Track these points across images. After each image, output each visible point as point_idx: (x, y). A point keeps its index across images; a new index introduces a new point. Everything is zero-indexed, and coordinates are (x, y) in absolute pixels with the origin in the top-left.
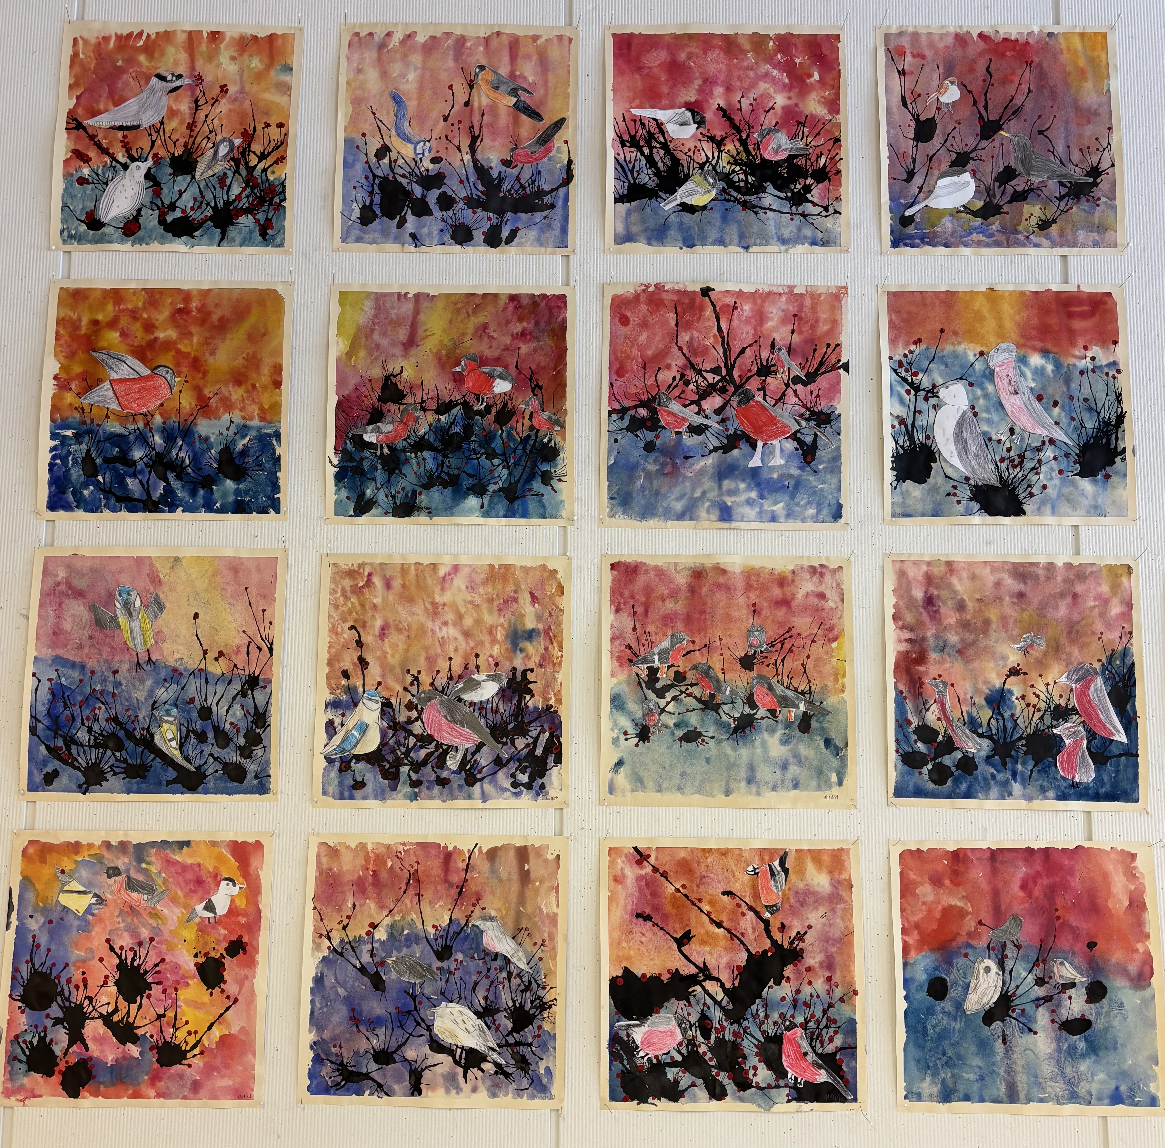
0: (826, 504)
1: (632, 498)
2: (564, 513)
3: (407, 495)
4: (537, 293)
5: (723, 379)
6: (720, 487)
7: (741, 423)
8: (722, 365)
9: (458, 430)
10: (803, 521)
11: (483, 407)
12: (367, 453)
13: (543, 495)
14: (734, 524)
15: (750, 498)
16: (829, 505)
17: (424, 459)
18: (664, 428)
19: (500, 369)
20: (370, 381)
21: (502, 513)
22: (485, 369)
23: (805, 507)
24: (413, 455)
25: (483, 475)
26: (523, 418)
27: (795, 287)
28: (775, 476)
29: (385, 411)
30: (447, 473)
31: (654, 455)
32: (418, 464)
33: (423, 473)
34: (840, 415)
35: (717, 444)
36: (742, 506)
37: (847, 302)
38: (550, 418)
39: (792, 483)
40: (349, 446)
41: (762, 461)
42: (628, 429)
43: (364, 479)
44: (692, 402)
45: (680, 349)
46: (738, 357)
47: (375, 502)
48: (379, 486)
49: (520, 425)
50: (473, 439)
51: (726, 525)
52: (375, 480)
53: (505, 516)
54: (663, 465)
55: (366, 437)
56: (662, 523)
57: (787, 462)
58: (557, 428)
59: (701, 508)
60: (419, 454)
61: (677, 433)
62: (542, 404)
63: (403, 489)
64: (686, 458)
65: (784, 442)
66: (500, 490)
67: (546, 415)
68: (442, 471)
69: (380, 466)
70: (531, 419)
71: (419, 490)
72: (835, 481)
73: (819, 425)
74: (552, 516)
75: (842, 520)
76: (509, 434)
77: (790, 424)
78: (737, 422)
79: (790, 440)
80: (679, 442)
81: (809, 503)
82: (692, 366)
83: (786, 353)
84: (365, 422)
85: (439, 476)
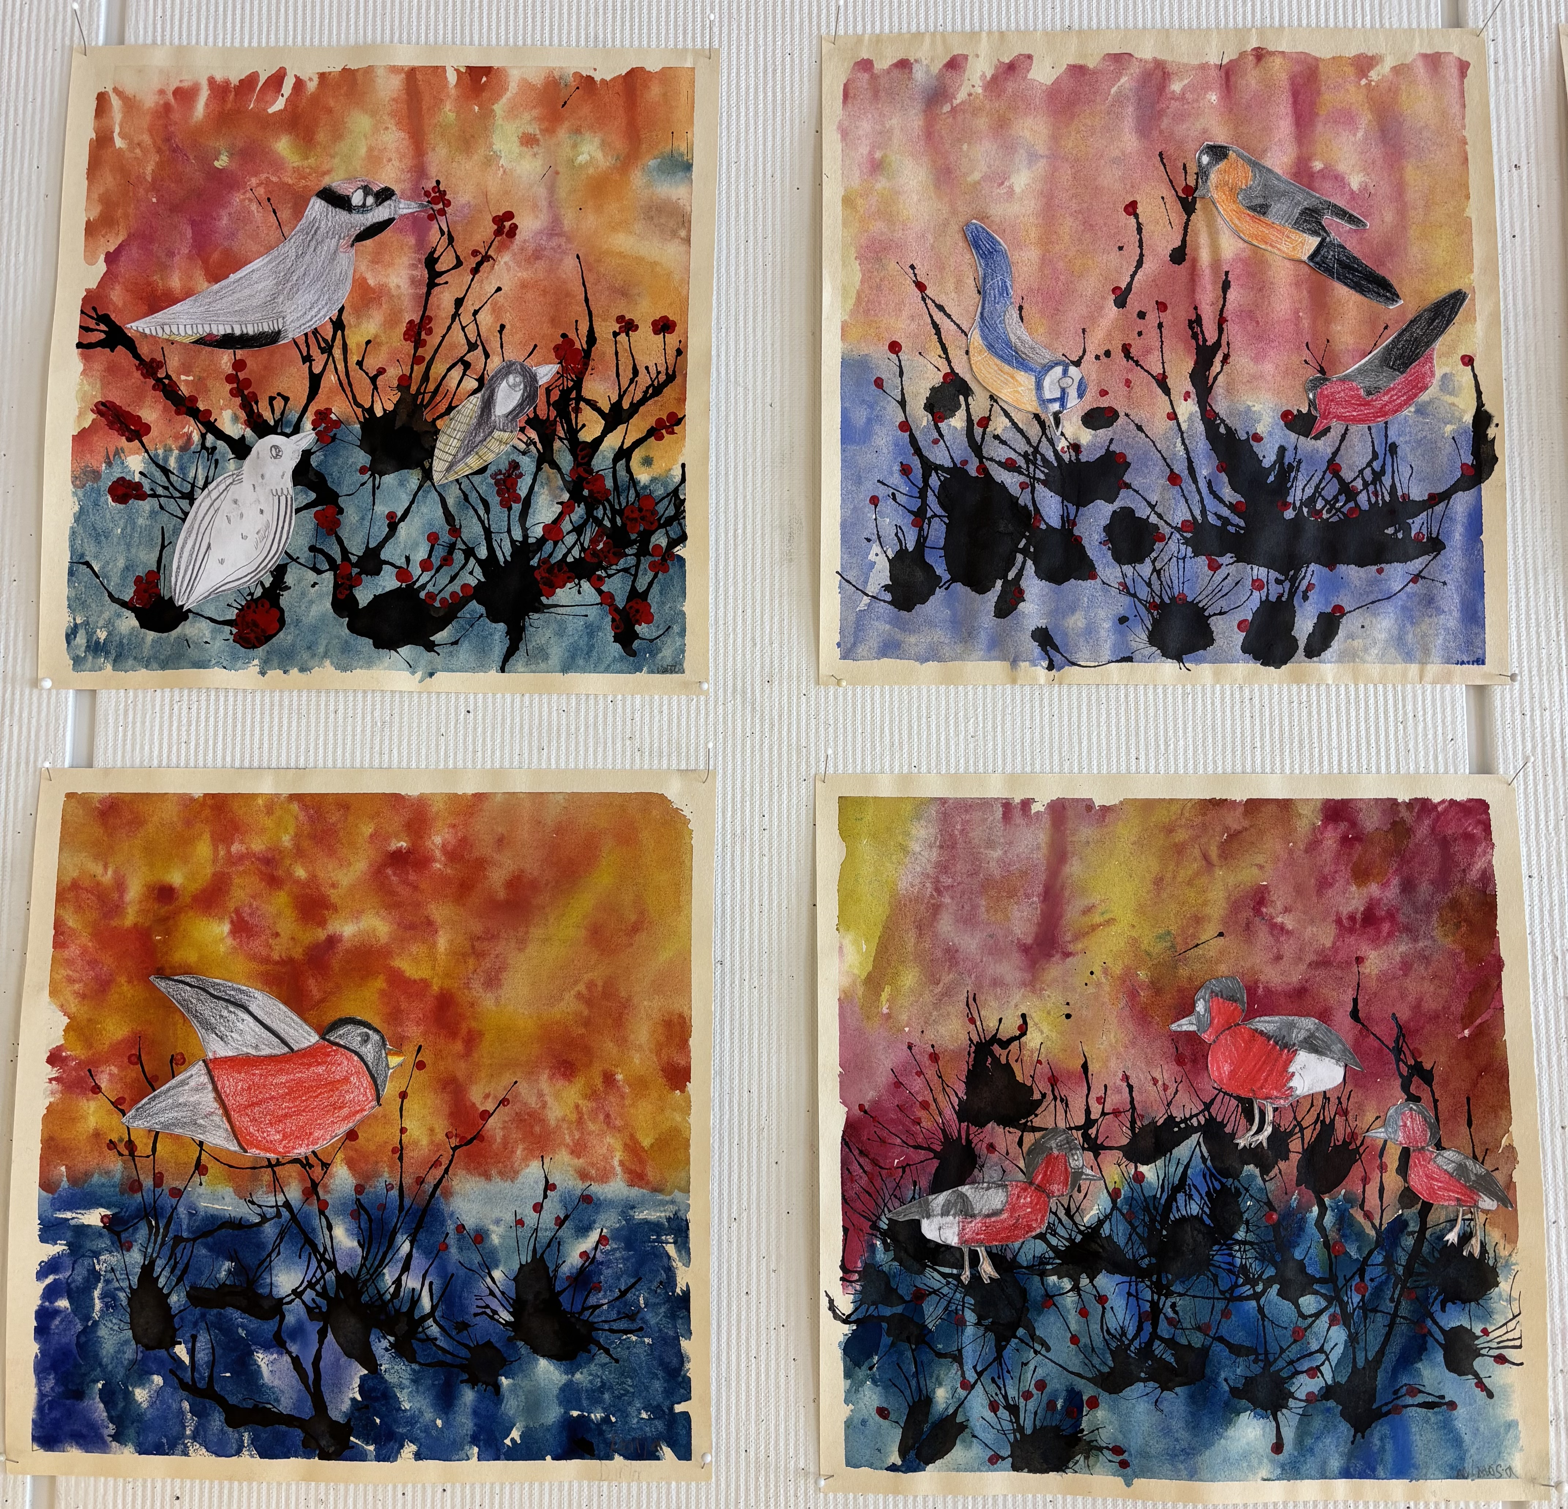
2: (1517, 1461)
3: (1051, 1405)
4: (1403, 796)
9: (1194, 1209)
11: (1263, 1137)
12: (933, 1278)
13: (1452, 1405)
17: (1102, 1299)
19: (1308, 1024)
20: (934, 1057)
21: (1335, 1463)
22: (1267, 1024)
24: (1067, 1284)
25: (1274, 1348)
26: (1383, 1168)
29: (981, 1148)
30: (1171, 1343)
32: (1083, 1313)
33: (1098, 1342)
38: (1461, 1168)
40: (882, 1256)
43: (926, 1356)
47: (963, 1427)
48: (971, 1376)
49: (1372, 1190)
50: (1240, 1235)
52: (958, 1358)
53: (1346, 1473)
55: (930, 1230)
58: (1487, 1203)
60: (1084, 1281)
62: (1435, 1125)
63: (1041, 1385)
66: (1328, 1392)
67: (1448, 1160)
68: (1154, 1336)
69: (970, 1317)
70: (1403, 1169)
71: (1088, 1391)
74: (1484, 1472)
76: (1344, 1220)
84: (924, 1182)
85: (1146, 1351)
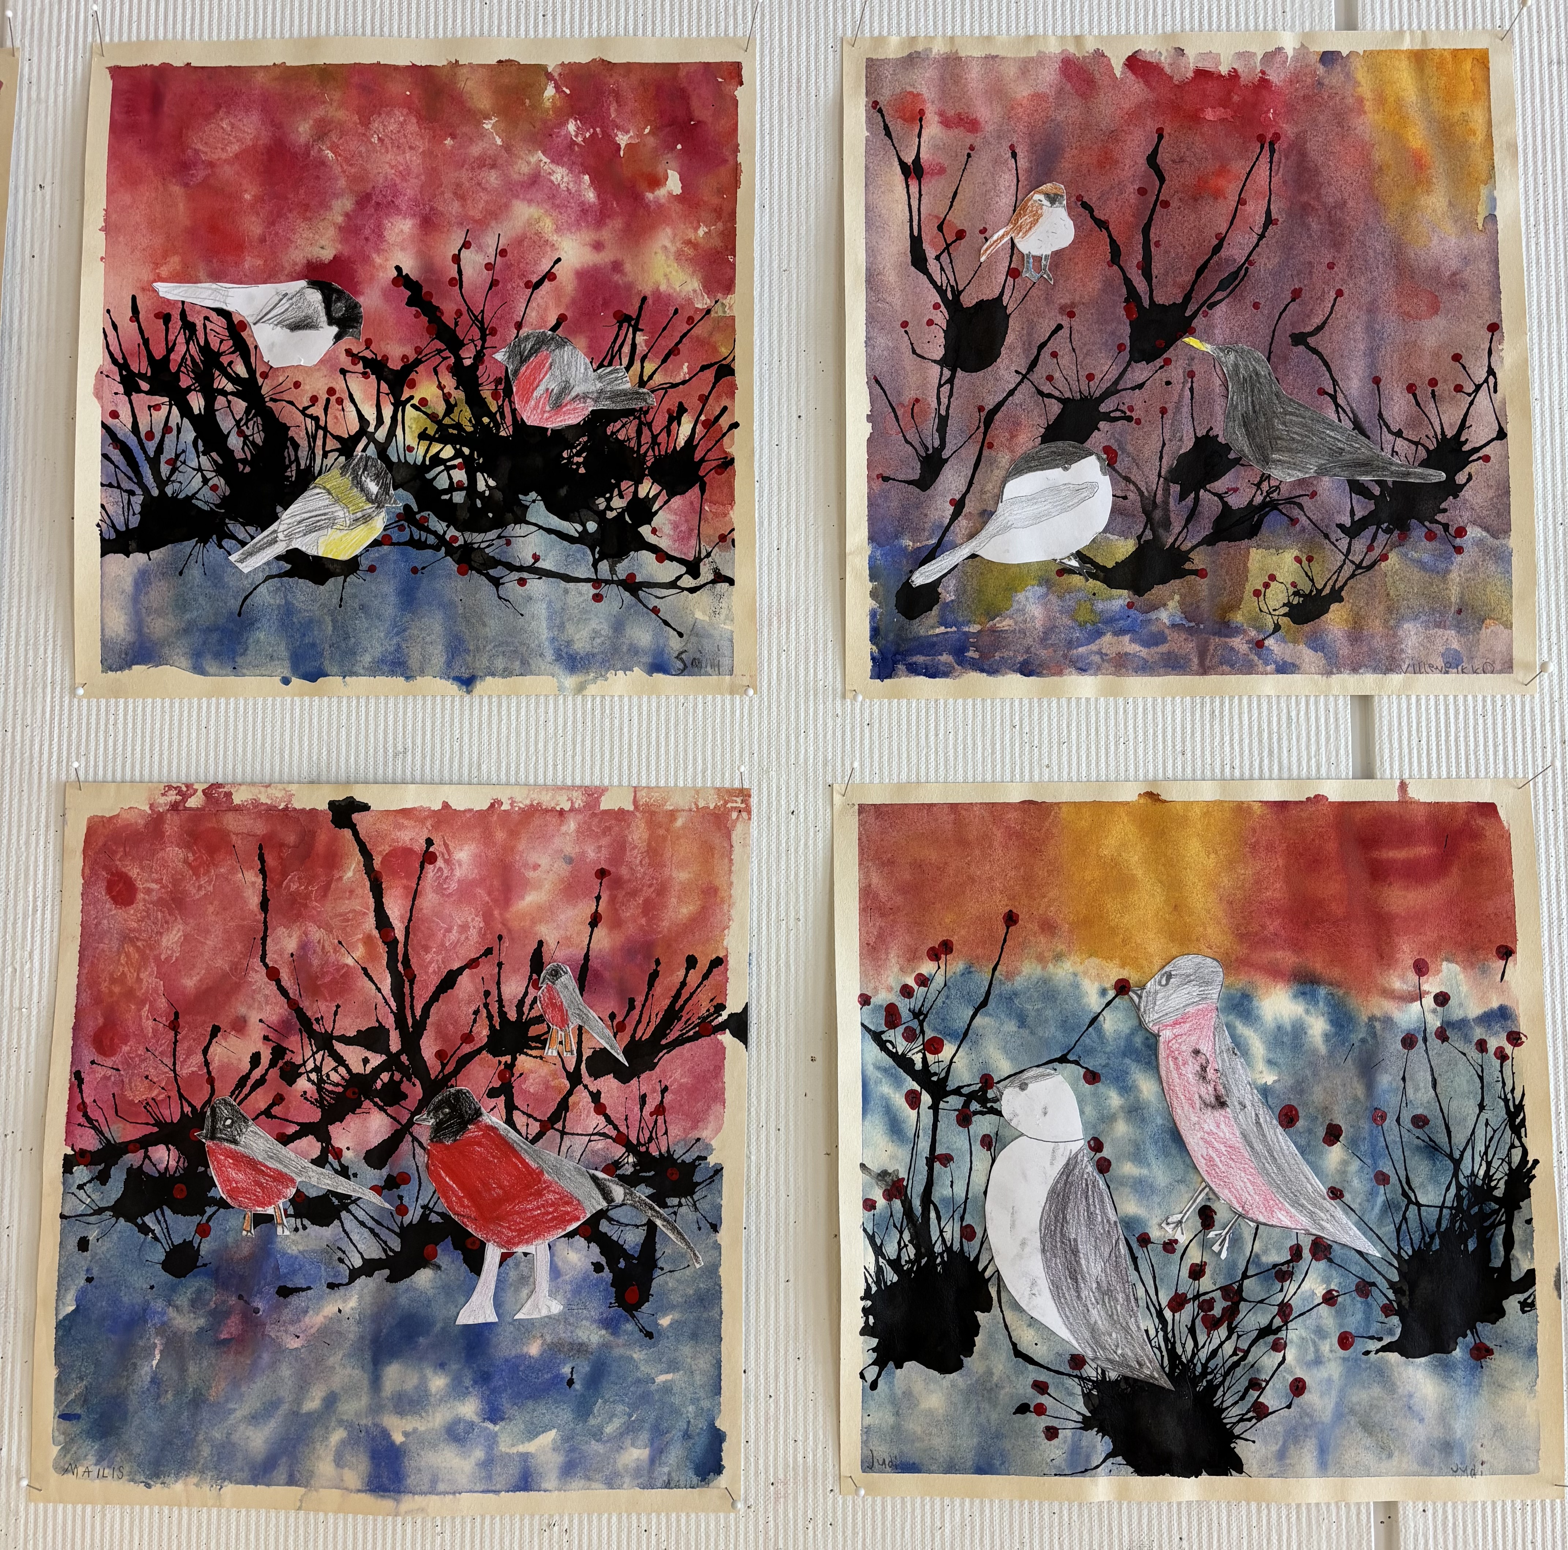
0: (676, 1434)
1: (124, 1417)
5: (391, 1062)
6: (376, 1382)
7: (442, 1189)
8: (390, 1022)
10: (610, 1484)
14: (409, 1502)
15: (458, 1421)
16: (687, 1436)
18: (222, 1204)
23: (618, 1441)
27: (601, 791)
28: (534, 1349)
31: (193, 1284)
34: (718, 1171)
35: (374, 1252)
36: (434, 1446)
37: (746, 834)
39: (584, 1368)
41: (498, 1304)
42: (119, 1209)
44: (305, 1130)
45: (273, 974)
46: (434, 998)
51: (387, 1504)
54: (218, 1316)
56: (207, 1491)
57: (569, 1306)
59: (321, 1450)
61: (261, 1220)
64: (285, 1292)
65: (562, 1245)
72: (703, 1363)
73: (659, 1199)
75: (723, 1480)
77: (579, 1194)
78: (429, 1187)
79: (580, 1241)
80: (266, 1247)
81: (630, 1429)
82: (305, 1024)
83: (573, 985)
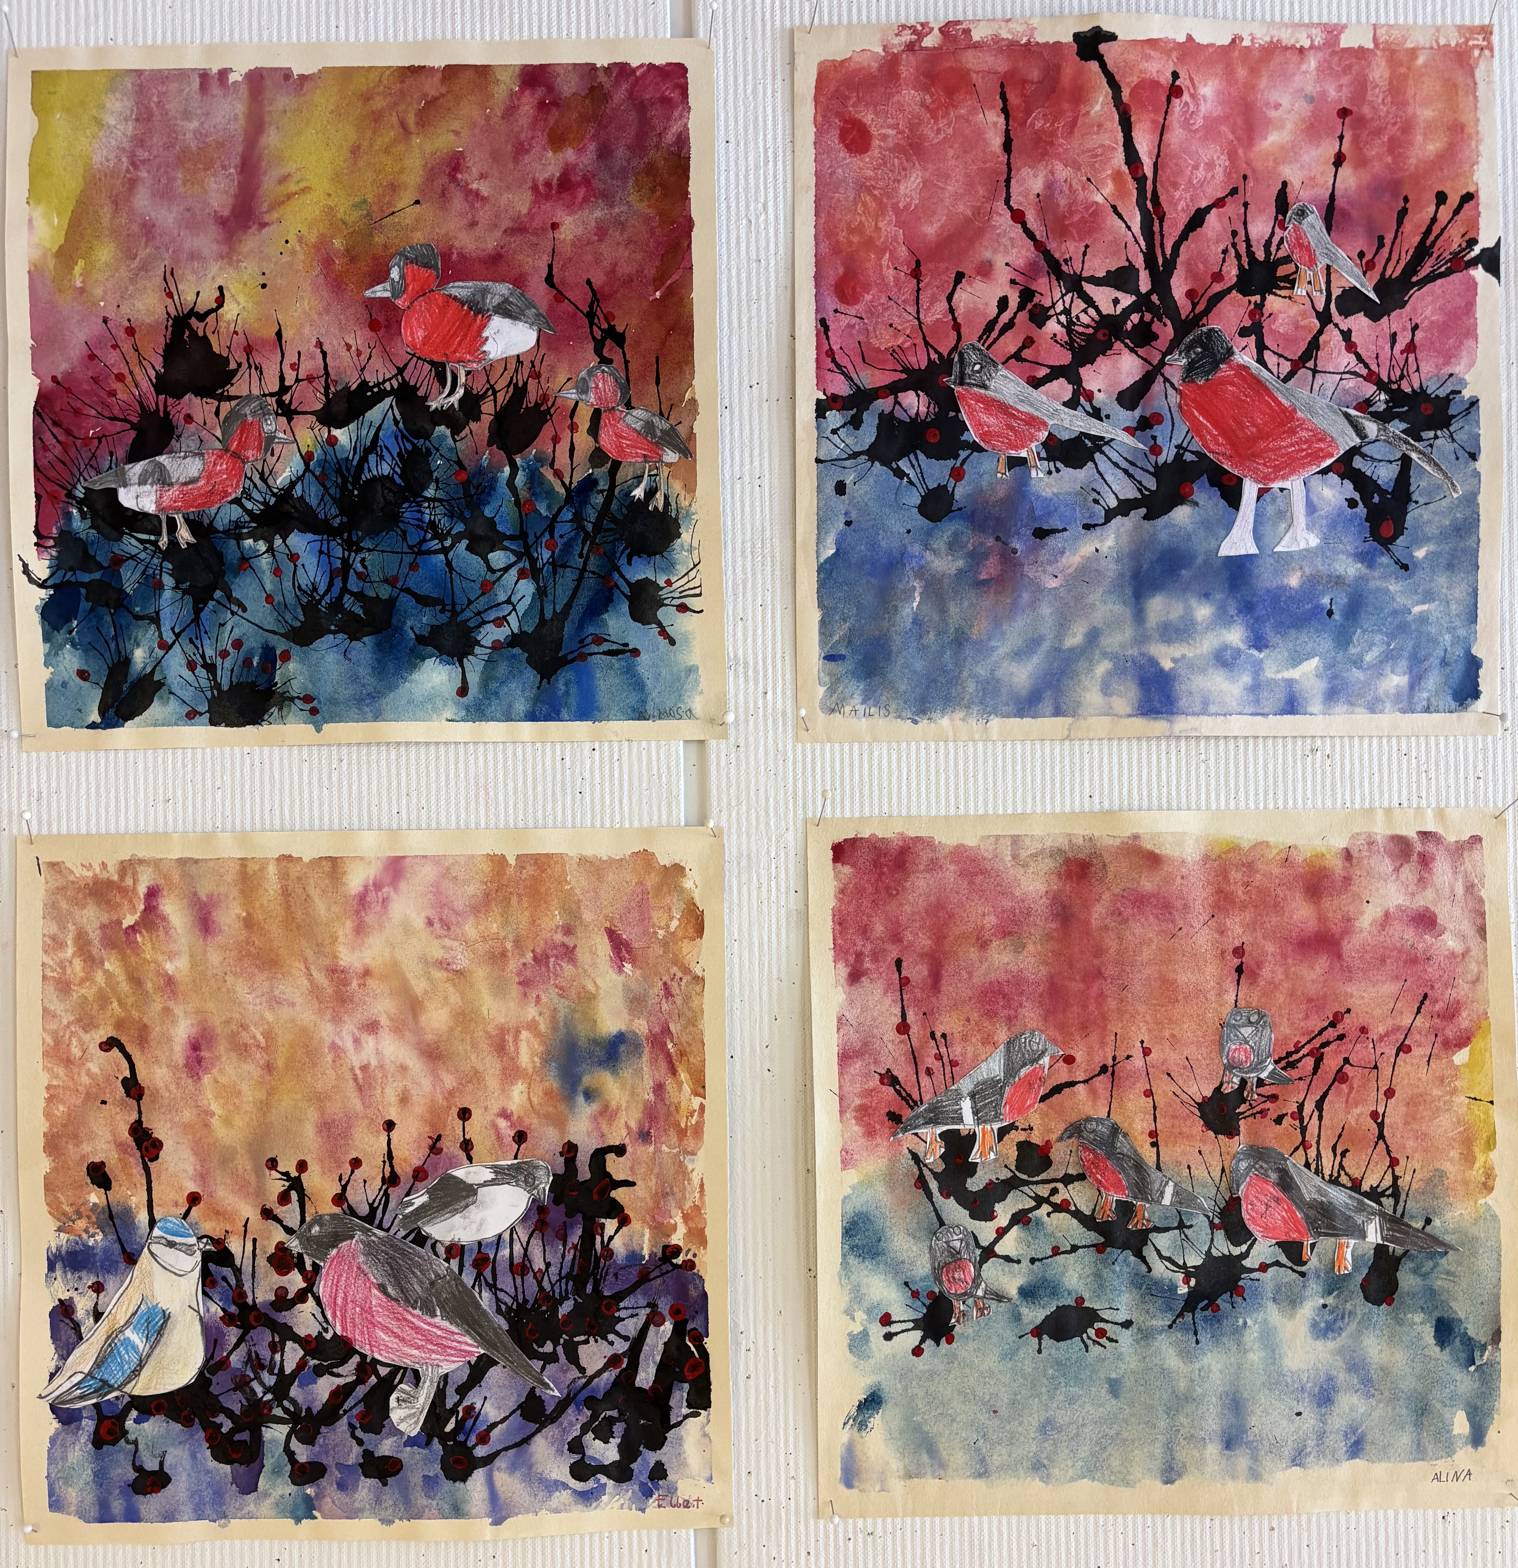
0: (1435, 661)
1: (888, 656)
2: (697, 704)
3: (247, 662)
4: (602, 61)
5: (1142, 303)
6: (1139, 615)
7: (1196, 429)
8: (1139, 262)
9: (386, 469)
10: (1373, 708)
11: (455, 399)
12: (130, 544)
13: (636, 652)
14: (1182, 724)
15: (1225, 647)
16: (1444, 663)
17: (293, 557)
18: (975, 448)
19: (502, 289)
20: (130, 331)
21: (521, 706)
22: (460, 289)
23: (1377, 669)
24: (262, 546)
25: (461, 599)
26: (573, 428)
27: (1342, 28)
28: (1294, 581)
29: (178, 419)
30: (360, 596)
31: (949, 528)
32: (277, 572)
33: (290, 598)
34: (1474, 403)
35: (1129, 492)
36: (1203, 670)
37: (1489, 71)
38: (649, 426)
39: (1342, 600)
40: (79, 524)
41: (1257, 537)
42: (874, 453)
43: (125, 619)
44: (1056, 372)
45: (1018, 216)
46: (1184, 237)
47: (160, 685)
48: (169, 637)
49: (563, 449)
50: (430, 492)
51: (1159, 726)
52: (155, 620)
53: (532, 717)
54: (976, 558)
55: (127, 498)
56: (974, 724)
57: (1325, 539)
58: (671, 456)
59: (1086, 681)
60: (278, 542)
61: (1015, 463)
62: (625, 386)
63: (238, 644)
64: (1041, 534)
65: (1316, 482)
66: (514, 640)
67: (637, 418)
68: (345, 590)
69: (168, 581)
70: (594, 430)
71: (280, 645)
72: (1459, 592)
73: (1414, 433)
74: (664, 714)
75: (1480, 705)
76: (534, 478)
77: (1333, 431)
78: (1182, 428)
79: (1333, 478)
80: (1021, 487)
81: (1389, 657)
82: (1055, 268)
83: (1320, 225)
84: (121, 452)
85: (337, 605)
